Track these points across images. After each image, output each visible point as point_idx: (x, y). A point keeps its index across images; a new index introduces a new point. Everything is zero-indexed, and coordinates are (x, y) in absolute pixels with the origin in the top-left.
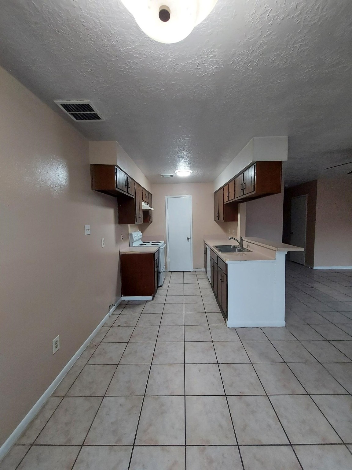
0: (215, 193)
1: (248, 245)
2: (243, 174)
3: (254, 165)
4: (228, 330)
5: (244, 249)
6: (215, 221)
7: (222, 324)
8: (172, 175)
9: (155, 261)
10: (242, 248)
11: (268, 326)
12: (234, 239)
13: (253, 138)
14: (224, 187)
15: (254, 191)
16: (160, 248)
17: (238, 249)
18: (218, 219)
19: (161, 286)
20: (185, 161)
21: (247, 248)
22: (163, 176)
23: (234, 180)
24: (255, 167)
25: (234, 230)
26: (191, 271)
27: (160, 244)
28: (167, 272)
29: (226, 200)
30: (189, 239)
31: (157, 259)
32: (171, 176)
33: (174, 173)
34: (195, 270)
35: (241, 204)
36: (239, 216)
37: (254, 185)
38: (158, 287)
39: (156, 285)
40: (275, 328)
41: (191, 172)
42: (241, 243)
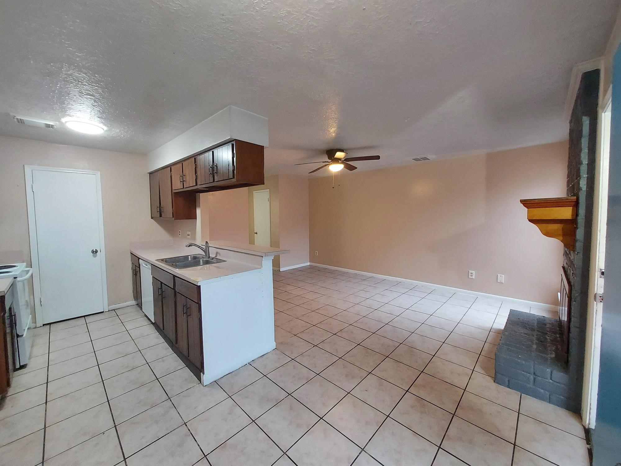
0: (151, 173)
1: (217, 253)
2: (211, 152)
3: (233, 143)
4: (207, 389)
5: (213, 259)
6: (152, 218)
7: (193, 385)
8: (51, 123)
9: (4, 314)
10: (209, 257)
11: (257, 357)
12: (195, 245)
13: (229, 106)
14: (171, 166)
15: (234, 177)
16: (18, 279)
17: (203, 260)
18: (161, 216)
19: (22, 367)
20: (96, 104)
21: (216, 257)
22: (21, 121)
23: (194, 158)
24: (233, 145)
25: (189, 233)
26: (103, 312)
27: (14, 272)
28: (36, 328)
29: (178, 186)
30: (96, 252)
31: (10, 309)
32: (48, 126)
33: (59, 121)
34: (113, 307)
35: (201, 195)
36: (198, 211)
37: (233, 171)
38: (16, 370)
39: (11, 367)
40: (265, 356)
41: (105, 128)
42: (206, 251)
